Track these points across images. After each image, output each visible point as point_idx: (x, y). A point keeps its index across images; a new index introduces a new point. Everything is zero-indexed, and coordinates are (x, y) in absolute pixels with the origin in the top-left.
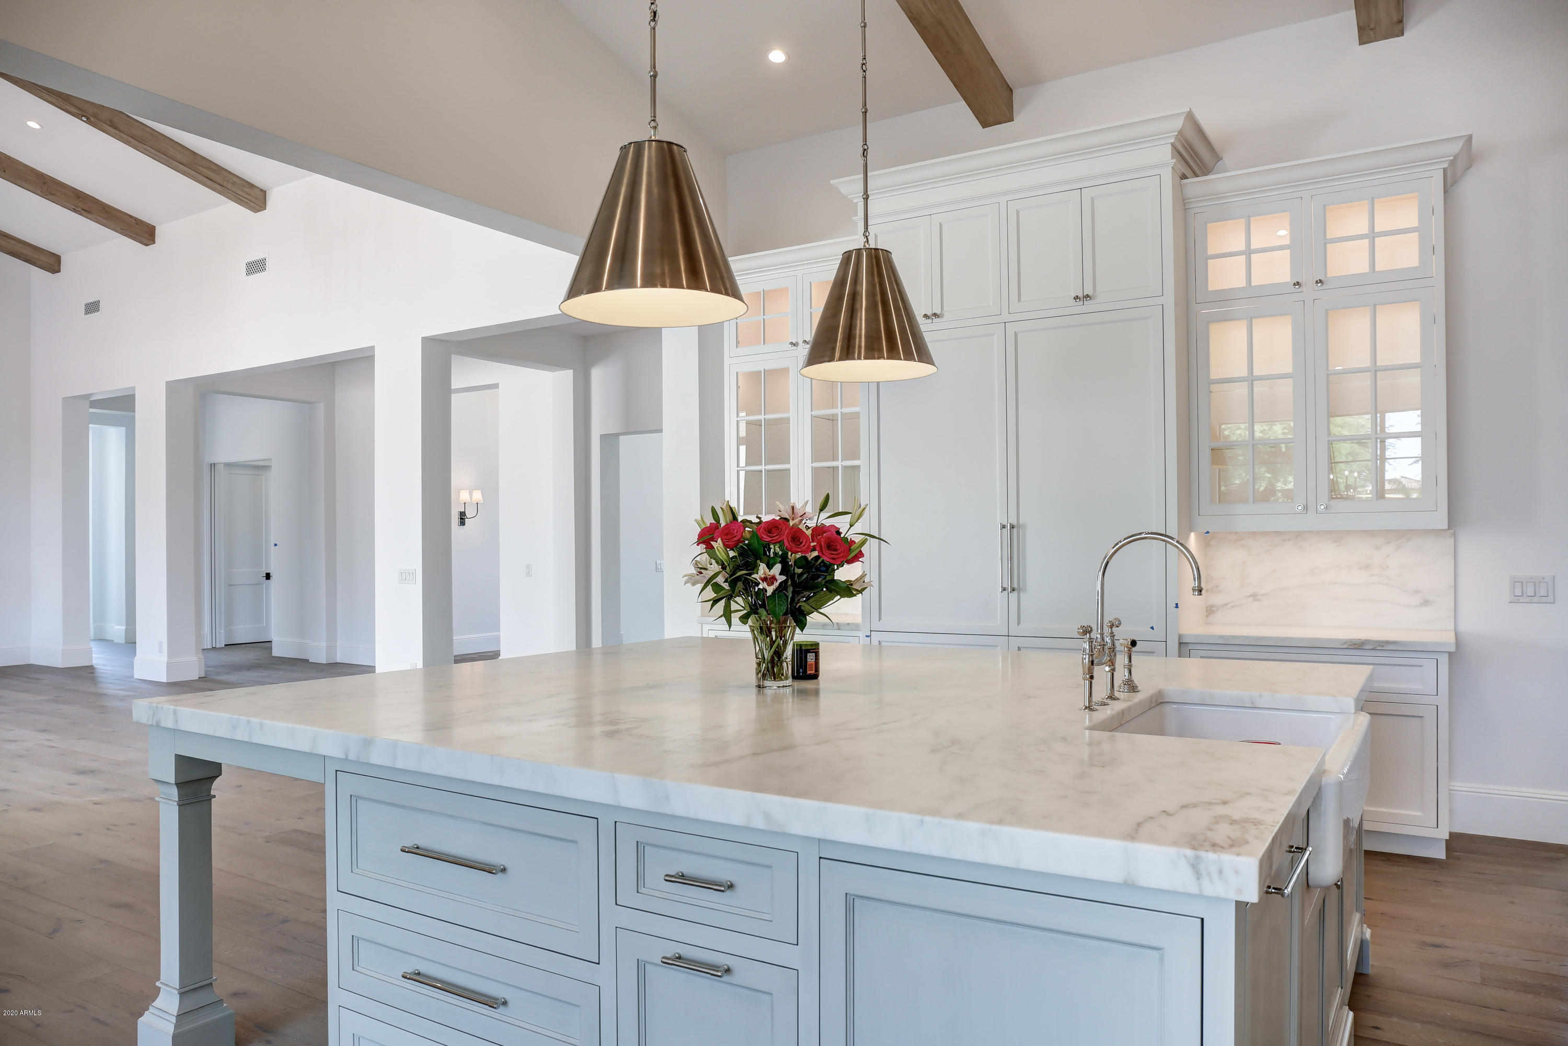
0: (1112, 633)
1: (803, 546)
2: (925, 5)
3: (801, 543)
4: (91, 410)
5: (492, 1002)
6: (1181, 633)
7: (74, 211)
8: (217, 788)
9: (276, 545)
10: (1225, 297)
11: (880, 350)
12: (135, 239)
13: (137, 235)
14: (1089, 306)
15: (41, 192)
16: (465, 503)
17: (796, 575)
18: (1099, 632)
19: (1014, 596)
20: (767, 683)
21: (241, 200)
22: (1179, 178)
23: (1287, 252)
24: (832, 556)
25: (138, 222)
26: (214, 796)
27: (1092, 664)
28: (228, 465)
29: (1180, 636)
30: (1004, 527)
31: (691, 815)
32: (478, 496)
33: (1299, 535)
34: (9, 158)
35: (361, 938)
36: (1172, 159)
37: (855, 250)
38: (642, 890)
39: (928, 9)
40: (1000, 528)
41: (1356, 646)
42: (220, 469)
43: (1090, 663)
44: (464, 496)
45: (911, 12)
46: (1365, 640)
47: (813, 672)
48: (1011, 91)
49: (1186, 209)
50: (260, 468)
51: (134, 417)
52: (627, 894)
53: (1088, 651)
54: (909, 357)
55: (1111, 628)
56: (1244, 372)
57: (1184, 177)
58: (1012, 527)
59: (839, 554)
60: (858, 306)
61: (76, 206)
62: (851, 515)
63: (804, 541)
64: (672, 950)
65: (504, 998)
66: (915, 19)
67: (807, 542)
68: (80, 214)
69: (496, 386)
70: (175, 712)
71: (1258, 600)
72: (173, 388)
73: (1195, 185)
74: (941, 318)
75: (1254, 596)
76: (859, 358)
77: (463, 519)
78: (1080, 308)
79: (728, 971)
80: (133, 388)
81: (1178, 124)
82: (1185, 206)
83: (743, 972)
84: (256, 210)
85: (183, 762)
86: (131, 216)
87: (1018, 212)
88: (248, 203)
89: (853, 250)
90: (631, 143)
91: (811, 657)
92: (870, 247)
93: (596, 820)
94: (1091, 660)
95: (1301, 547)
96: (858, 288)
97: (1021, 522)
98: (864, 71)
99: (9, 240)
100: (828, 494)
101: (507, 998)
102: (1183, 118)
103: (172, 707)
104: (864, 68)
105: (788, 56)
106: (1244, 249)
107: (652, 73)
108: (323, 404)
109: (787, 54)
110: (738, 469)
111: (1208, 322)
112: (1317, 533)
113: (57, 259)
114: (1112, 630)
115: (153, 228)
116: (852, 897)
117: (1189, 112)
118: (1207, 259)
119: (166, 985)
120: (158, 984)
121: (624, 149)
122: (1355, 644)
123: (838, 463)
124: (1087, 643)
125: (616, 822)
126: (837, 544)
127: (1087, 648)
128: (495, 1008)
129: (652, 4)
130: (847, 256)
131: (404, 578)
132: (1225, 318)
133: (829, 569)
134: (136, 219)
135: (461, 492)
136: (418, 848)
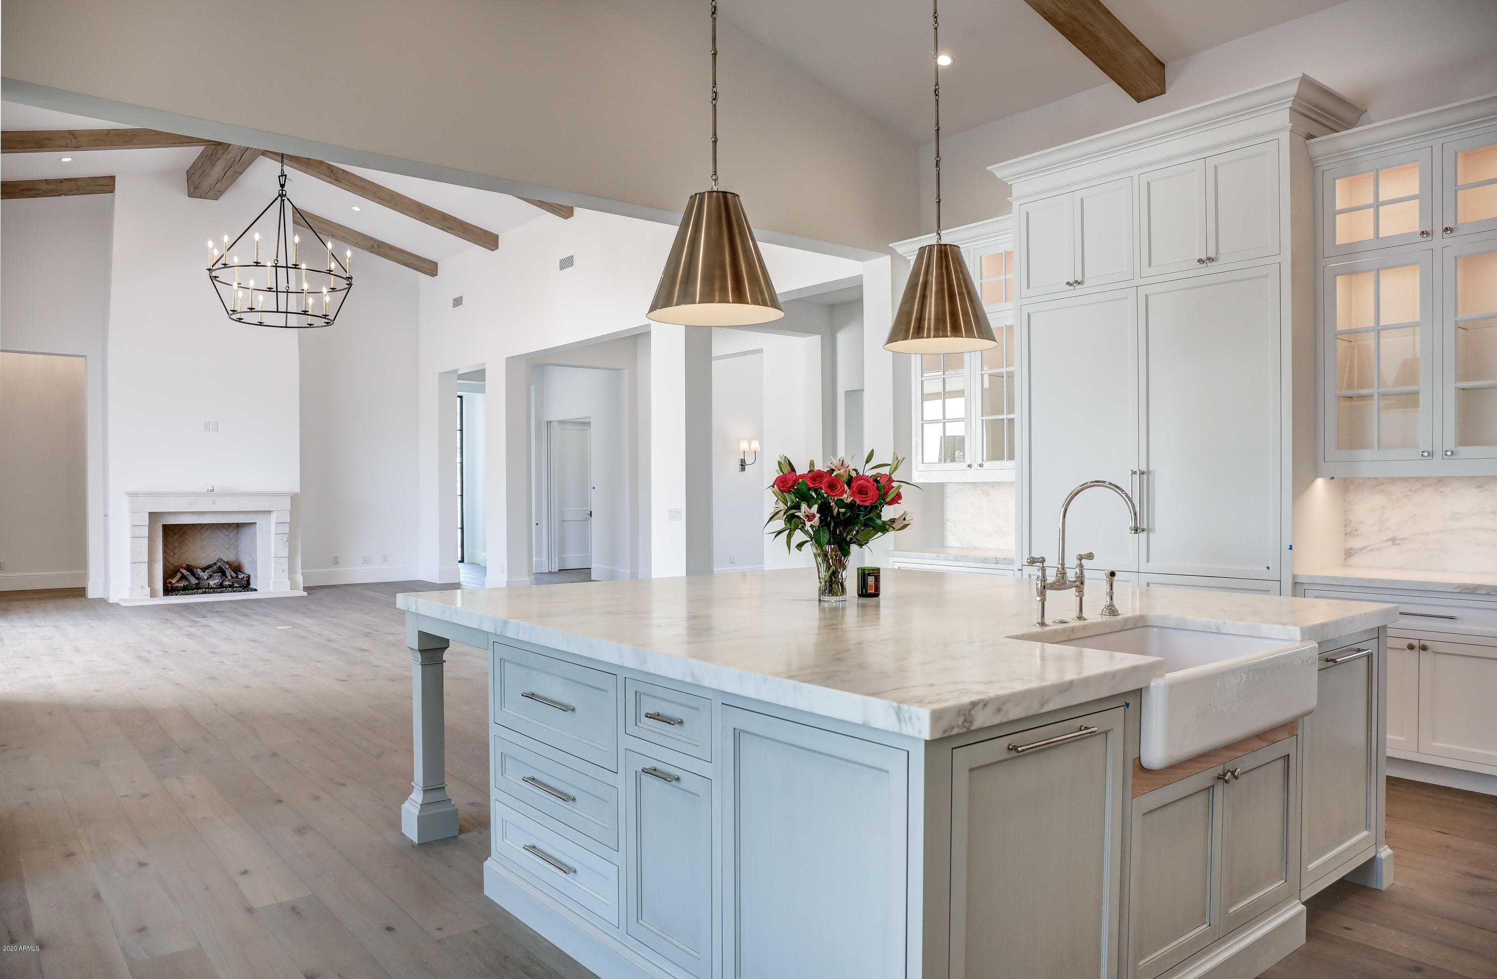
0: (1081, 564)
1: (838, 491)
2: (1057, 6)
3: (837, 488)
4: (458, 381)
5: (567, 798)
6: (1296, 573)
7: (443, 229)
8: (446, 656)
9: (594, 488)
10: (1351, 250)
11: (945, 330)
12: (484, 247)
13: (485, 243)
14: (1212, 267)
15: (420, 217)
16: (744, 452)
17: (841, 514)
18: (1060, 562)
19: (1143, 535)
20: (826, 598)
21: (553, 210)
22: (1303, 139)
23: (1417, 202)
24: (861, 499)
25: (486, 233)
26: (445, 661)
27: (1044, 588)
28: (561, 422)
29: (1294, 576)
30: (1135, 473)
31: (657, 673)
32: (755, 445)
33: (1440, 481)
34: (399, 195)
35: (507, 756)
36: (1290, 122)
37: (929, 246)
38: (639, 724)
39: (1060, 9)
40: (1130, 474)
41: (1469, 590)
42: (555, 426)
43: (1043, 588)
44: (744, 445)
45: (1045, 12)
46: (1479, 585)
47: (873, 591)
48: (1163, 65)
49: (1314, 167)
50: (585, 424)
51: (485, 385)
52: (631, 729)
53: (1040, 578)
54: (969, 334)
55: (1081, 560)
56: (1371, 323)
57: (1310, 136)
58: (1143, 473)
59: (868, 497)
60: (928, 292)
61: (443, 226)
62: (890, 466)
63: (839, 487)
64: (650, 764)
65: (573, 796)
66: (1051, 18)
67: (841, 488)
68: (446, 231)
69: (760, 351)
70: (416, 601)
71: (1397, 544)
72: (512, 362)
73: (1323, 145)
74: (1082, 284)
75: (1393, 540)
76: (928, 337)
77: (743, 465)
78: (1204, 269)
79: (678, 779)
80: (484, 364)
81: (1293, 89)
82: (1313, 164)
83: (687, 781)
84: (566, 218)
85: (423, 635)
86: (481, 229)
87: (1149, 184)
88: (559, 212)
89: (927, 246)
90: (696, 194)
91: (871, 580)
92: (941, 243)
93: (615, 676)
94: (1043, 585)
95: (1442, 492)
96: (930, 278)
97: (1151, 468)
98: (937, 95)
99: (403, 254)
100: (873, 450)
101: (576, 797)
102: (1297, 85)
103: (415, 598)
104: (937, 93)
105: (953, 59)
106: (1372, 202)
107: (713, 139)
108: (627, 370)
109: (953, 57)
110: (923, 422)
111: (1335, 276)
112: (1460, 479)
113: (435, 265)
114: (1081, 562)
115: (497, 236)
116: (738, 731)
117: (1302, 77)
118: (1335, 214)
119: (417, 785)
120: (413, 784)
121: (692, 198)
122: (1468, 589)
123: (1003, 417)
124: (1040, 571)
125: (625, 678)
126: (868, 489)
127: (1040, 575)
128: (566, 801)
129: (713, 87)
130: (922, 249)
131: (672, 516)
132: (1352, 272)
133: (875, 509)
134: (485, 231)
135: (741, 443)
136: (533, 694)
